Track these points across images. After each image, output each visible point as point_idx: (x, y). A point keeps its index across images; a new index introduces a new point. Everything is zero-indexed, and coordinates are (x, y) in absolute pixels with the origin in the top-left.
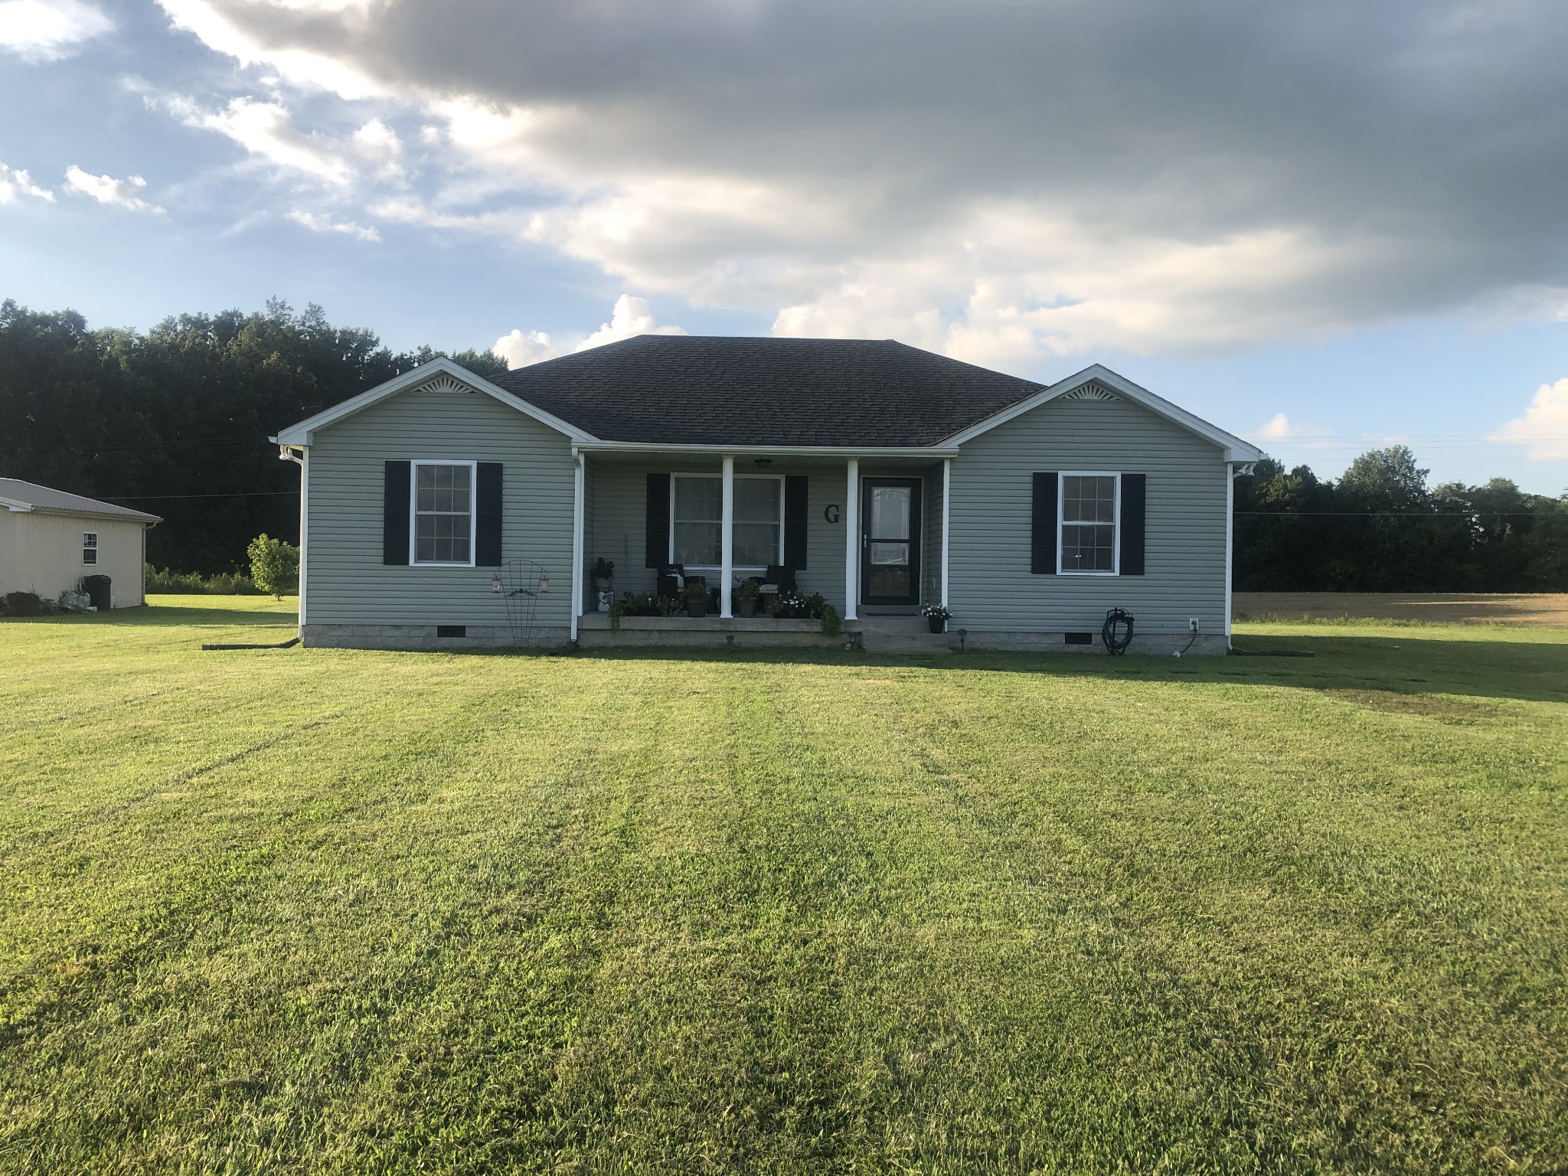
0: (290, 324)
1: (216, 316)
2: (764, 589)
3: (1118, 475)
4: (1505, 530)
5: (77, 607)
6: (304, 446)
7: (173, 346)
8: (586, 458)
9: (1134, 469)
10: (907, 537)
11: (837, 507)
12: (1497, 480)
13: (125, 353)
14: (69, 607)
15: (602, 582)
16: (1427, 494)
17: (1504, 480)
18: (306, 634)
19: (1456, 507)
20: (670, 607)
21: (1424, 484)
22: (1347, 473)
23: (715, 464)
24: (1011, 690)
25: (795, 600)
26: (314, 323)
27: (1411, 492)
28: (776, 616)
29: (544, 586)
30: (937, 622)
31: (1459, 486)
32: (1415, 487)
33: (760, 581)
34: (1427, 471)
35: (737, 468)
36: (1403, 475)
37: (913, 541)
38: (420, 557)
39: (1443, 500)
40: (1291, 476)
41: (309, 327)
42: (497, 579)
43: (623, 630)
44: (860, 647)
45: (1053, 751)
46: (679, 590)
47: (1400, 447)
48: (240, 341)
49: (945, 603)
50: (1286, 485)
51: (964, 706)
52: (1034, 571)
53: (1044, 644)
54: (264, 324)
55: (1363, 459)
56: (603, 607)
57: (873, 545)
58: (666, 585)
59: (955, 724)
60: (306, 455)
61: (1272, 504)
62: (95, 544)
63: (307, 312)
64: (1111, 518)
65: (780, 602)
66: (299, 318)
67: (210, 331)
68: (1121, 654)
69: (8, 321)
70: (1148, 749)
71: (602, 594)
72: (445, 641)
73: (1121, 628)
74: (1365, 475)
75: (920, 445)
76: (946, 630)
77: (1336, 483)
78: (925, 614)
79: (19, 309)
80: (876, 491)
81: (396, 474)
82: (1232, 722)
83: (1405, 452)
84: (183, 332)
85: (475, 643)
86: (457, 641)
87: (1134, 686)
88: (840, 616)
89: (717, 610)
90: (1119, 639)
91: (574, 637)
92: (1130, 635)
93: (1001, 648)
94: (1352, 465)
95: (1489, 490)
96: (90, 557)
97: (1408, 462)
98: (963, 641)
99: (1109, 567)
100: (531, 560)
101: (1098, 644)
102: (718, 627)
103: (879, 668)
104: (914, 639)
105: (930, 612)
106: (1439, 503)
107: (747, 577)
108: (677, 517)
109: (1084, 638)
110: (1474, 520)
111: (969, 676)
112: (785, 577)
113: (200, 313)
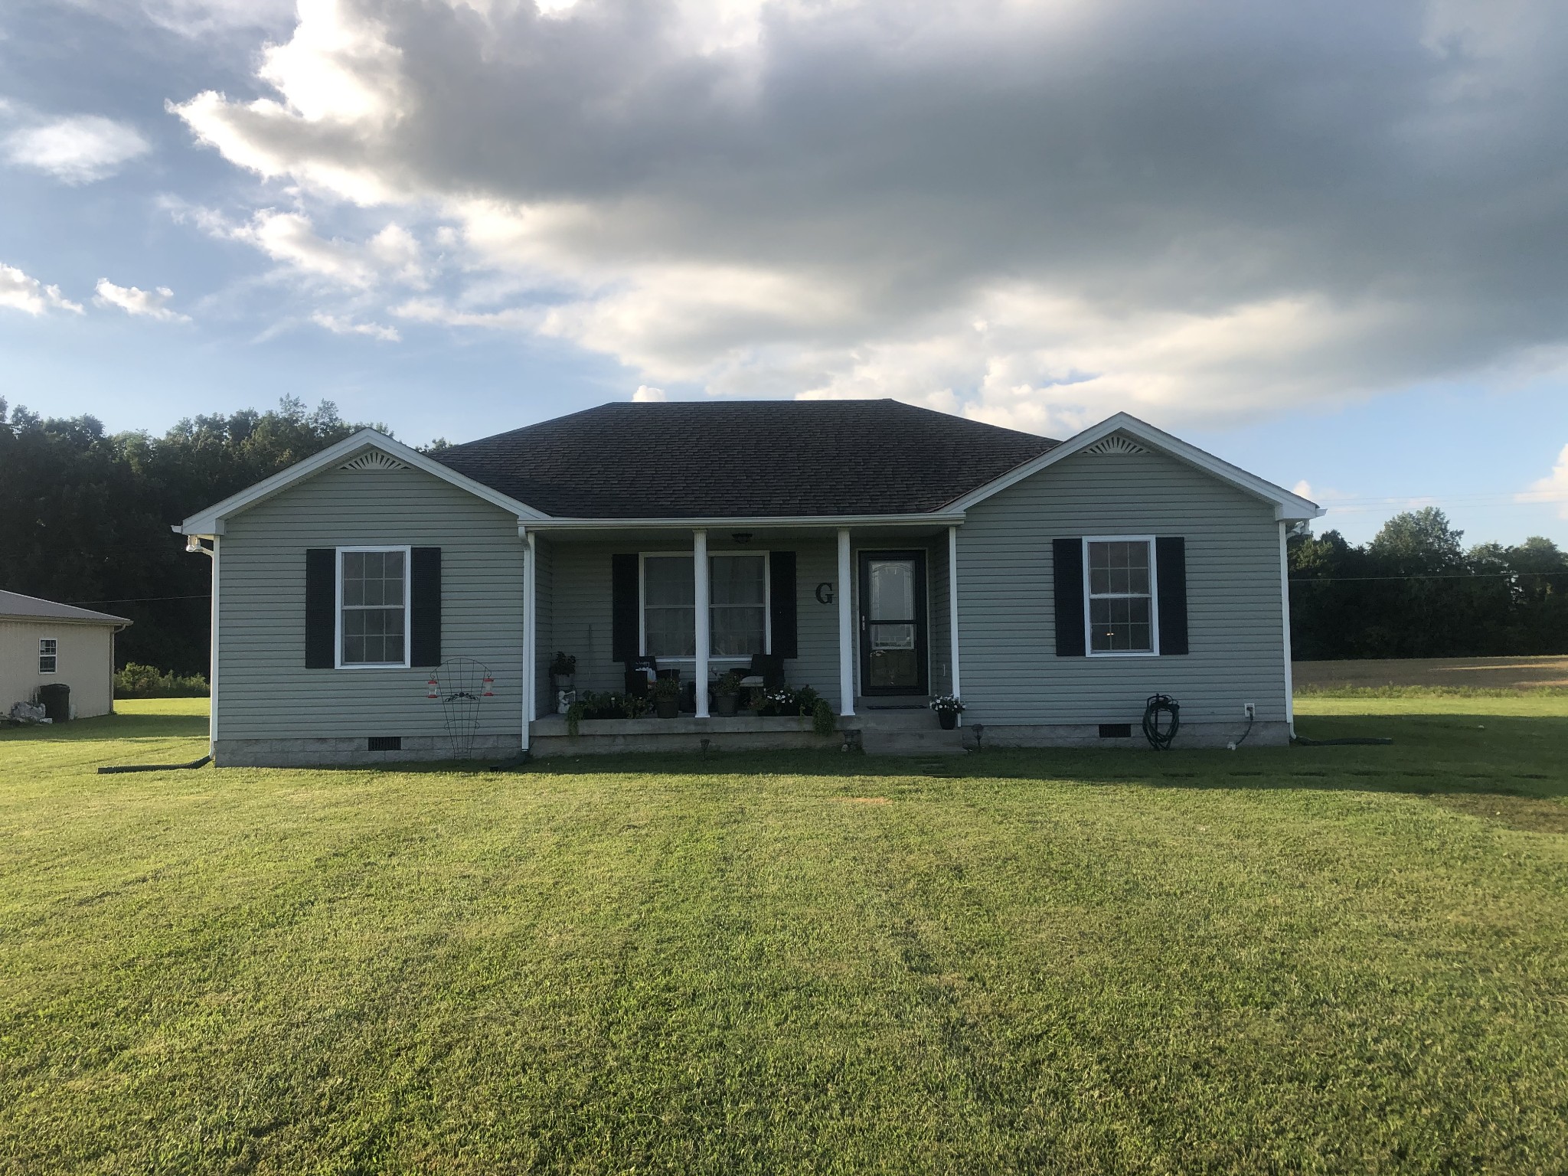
0: (303, 421)
1: (231, 416)
2: (747, 682)
3: (1152, 540)
4: (1546, 591)
5: (29, 719)
6: (214, 535)
7: (185, 448)
8: (537, 537)
9: (1171, 532)
10: (911, 617)
11: (830, 585)
12: (1534, 539)
13: (135, 455)
14: (21, 720)
15: (562, 680)
16: (1463, 556)
17: (1542, 539)
18: (217, 752)
19: (1493, 568)
20: (636, 707)
21: (1458, 545)
22: (1378, 537)
23: (685, 541)
24: (1036, 810)
25: (781, 694)
26: (327, 420)
27: (1445, 554)
28: (761, 714)
29: (488, 687)
30: (948, 716)
31: (1495, 546)
32: (1450, 549)
33: (742, 673)
34: (1462, 532)
35: (710, 546)
36: (1437, 537)
37: (919, 622)
38: (348, 658)
39: (1479, 561)
40: (1321, 541)
41: (321, 424)
42: (433, 682)
43: (583, 736)
44: (859, 748)
45: (1094, 919)
46: (649, 686)
47: (1431, 509)
48: (254, 440)
49: (956, 693)
50: (1316, 552)
51: (972, 840)
52: (1059, 654)
53: (1075, 738)
54: (278, 422)
55: (1393, 522)
56: (563, 709)
57: (873, 628)
58: (635, 682)
59: (959, 872)
60: (216, 545)
61: (1302, 570)
62: (54, 651)
63: (320, 409)
64: (1146, 588)
65: (764, 697)
66: (312, 415)
67: (226, 432)
68: (1166, 748)
69: (20, 427)
70: (1226, 910)
71: (562, 694)
72: (378, 755)
73: (1165, 717)
74: (1397, 538)
75: (920, 511)
76: (959, 725)
77: (1367, 547)
78: (934, 707)
79: (31, 415)
80: (875, 566)
81: (320, 563)
82: (1330, 855)
83: (1437, 514)
84: (198, 434)
85: (411, 756)
86: (391, 755)
87: (1189, 797)
88: (834, 711)
89: (692, 708)
90: (1163, 730)
91: (525, 746)
92: (1175, 725)
93: (1026, 745)
94: (1383, 529)
95: (1527, 550)
96: (48, 664)
97: (1441, 524)
98: (979, 738)
99: (1146, 645)
100: (473, 658)
101: (1138, 737)
102: (692, 728)
103: (875, 778)
104: (921, 736)
105: (938, 704)
106: (1477, 565)
107: (728, 668)
108: (647, 603)
109: (1122, 730)
110: (1513, 580)
111: (983, 789)
112: (772, 668)
113: (215, 414)
